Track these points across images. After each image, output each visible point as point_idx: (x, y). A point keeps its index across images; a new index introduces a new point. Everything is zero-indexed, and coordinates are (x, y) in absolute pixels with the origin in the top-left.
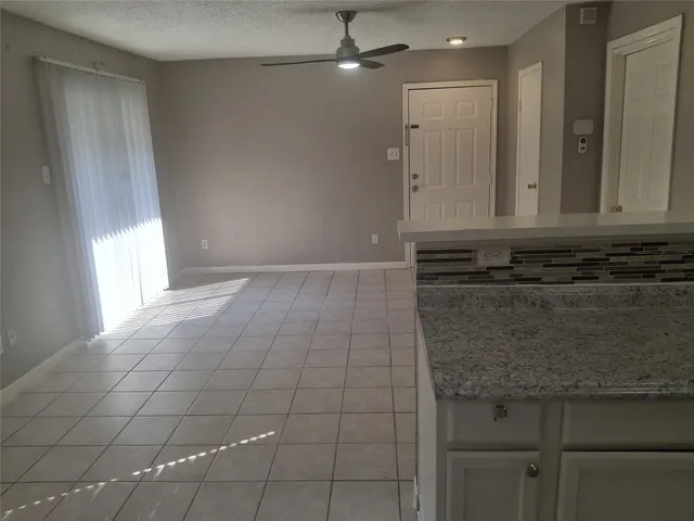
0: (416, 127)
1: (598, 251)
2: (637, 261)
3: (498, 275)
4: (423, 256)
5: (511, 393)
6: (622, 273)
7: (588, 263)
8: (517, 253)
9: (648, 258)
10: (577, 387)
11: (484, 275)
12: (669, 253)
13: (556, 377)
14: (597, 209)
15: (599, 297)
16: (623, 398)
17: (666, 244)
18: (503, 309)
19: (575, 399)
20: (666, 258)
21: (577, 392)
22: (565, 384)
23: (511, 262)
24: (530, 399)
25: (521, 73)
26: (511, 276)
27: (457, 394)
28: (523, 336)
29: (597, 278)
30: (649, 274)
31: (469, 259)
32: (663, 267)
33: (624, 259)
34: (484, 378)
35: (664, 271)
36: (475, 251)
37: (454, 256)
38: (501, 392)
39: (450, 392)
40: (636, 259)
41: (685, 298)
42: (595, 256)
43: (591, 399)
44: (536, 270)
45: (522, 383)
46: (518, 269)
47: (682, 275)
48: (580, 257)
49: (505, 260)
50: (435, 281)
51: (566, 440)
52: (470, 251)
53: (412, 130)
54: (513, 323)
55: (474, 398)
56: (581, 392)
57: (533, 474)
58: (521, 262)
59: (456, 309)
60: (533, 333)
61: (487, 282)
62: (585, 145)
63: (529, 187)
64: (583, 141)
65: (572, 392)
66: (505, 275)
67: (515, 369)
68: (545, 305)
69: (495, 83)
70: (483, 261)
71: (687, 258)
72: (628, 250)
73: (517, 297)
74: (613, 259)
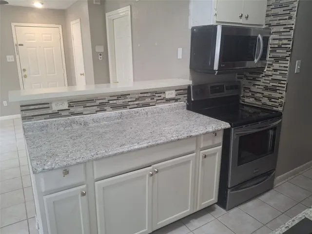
0: (22, 45)
1: (105, 99)
3: (63, 113)
4: (24, 108)
5: (69, 163)
6: (115, 107)
7: (102, 104)
8: (70, 103)
9: (124, 101)
10: (97, 154)
11: (56, 114)
12: (131, 98)
13: (89, 152)
14: (109, 82)
15: (107, 117)
16: (115, 155)
17: (129, 95)
18: (67, 128)
19: (97, 159)
20: (130, 100)
21: (97, 156)
22: (92, 154)
23: (68, 107)
24: (78, 164)
25: (72, 23)
26: (69, 113)
27: (44, 169)
28: (76, 138)
29: (106, 110)
30: (124, 106)
31: (49, 107)
32: (130, 103)
33: (115, 102)
34: (57, 159)
35: (130, 105)
36: (51, 103)
37: (41, 106)
38: (65, 164)
39: (40, 169)
40: (120, 101)
41: (137, 114)
42: (104, 101)
43: (103, 158)
44: (80, 109)
45: (74, 158)
46: (72, 110)
47: (136, 106)
48: (98, 102)
49: (66, 106)
50: (32, 120)
51: (96, 177)
52: (48, 104)
53: (20, 47)
54: (71, 134)
55: (52, 169)
56: (99, 156)
57: (83, 195)
58: (73, 106)
59: (45, 132)
60: (80, 136)
61: (58, 117)
62: (101, 57)
63: (81, 75)
64: (100, 55)
65: (95, 157)
66: (66, 113)
67: (71, 153)
68: (86, 124)
69: (60, 27)
70: (55, 108)
71: (137, 99)
72: (116, 98)
73: (73, 122)
74: (111, 102)
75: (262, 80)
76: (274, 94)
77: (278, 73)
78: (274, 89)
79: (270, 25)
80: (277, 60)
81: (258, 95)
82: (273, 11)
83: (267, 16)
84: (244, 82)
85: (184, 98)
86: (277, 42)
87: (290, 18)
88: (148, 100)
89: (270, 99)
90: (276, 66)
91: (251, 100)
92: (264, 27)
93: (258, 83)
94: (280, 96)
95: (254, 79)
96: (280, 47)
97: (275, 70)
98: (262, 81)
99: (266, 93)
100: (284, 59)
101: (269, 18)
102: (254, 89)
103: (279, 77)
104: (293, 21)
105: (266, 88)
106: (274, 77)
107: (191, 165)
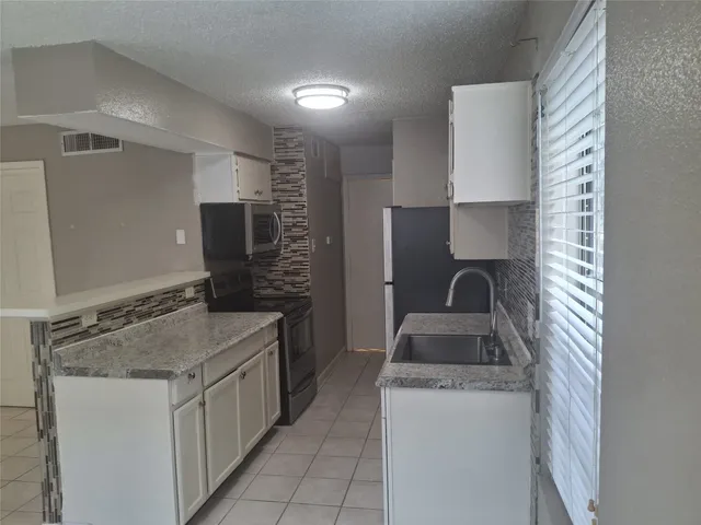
1: (131, 305)
2: (144, 308)
3: (92, 331)
5: (195, 363)
6: (141, 317)
7: (128, 313)
8: (99, 314)
9: (148, 306)
11: (85, 334)
12: (154, 301)
17: (152, 296)
18: (103, 352)
20: (154, 304)
23: (97, 321)
26: (98, 330)
29: (132, 322)
30: (149, 314)
31: (79, 323)
32: (154, 309)
33: (140, 308)
35: (154, 312)
36: (81, 317)
37: (71, 323)
42: (130, 308)
44: (108, 323)
46: (102, 325)
47: (160, 312)
48: (124, 311)
49: (94, 321)
52: (78, 318)
58: (102, 319)
61: (90, 337)
66: (96, 330)
68: (119, 343)
70: (86, 322)
71: (161, 303)
72: (140, 303)
73: (107, 342)
74: (137, 309)
75: (280, 264)
76: (298, 279)
77: (298, 253)
78: (296, 273)
79: (279, 201)
80: (294, 239)
81: (277, 283)
82: (280, 186)
83: (273, 191)
84: (255, 270)
85: (202, 296)
86: (291, 220)
87: (301, 195)
88: (171, 303)
89: (293, 284)
90: (294, 246)
91: (270, 291)
92: (271, 203)
93: (276, 268)
94: (305, 279)
95: (270, 265)
96: (294, 225)
97: (295, 251)
98: (280, 266)
99: (287, 279)
100: (302, 238)
101: (276, 194)
102: (271, 276)
103: (301, 258)
104: (305, 199)
105: (287, 273)
106: (294, 259)
107: (262, 367)
